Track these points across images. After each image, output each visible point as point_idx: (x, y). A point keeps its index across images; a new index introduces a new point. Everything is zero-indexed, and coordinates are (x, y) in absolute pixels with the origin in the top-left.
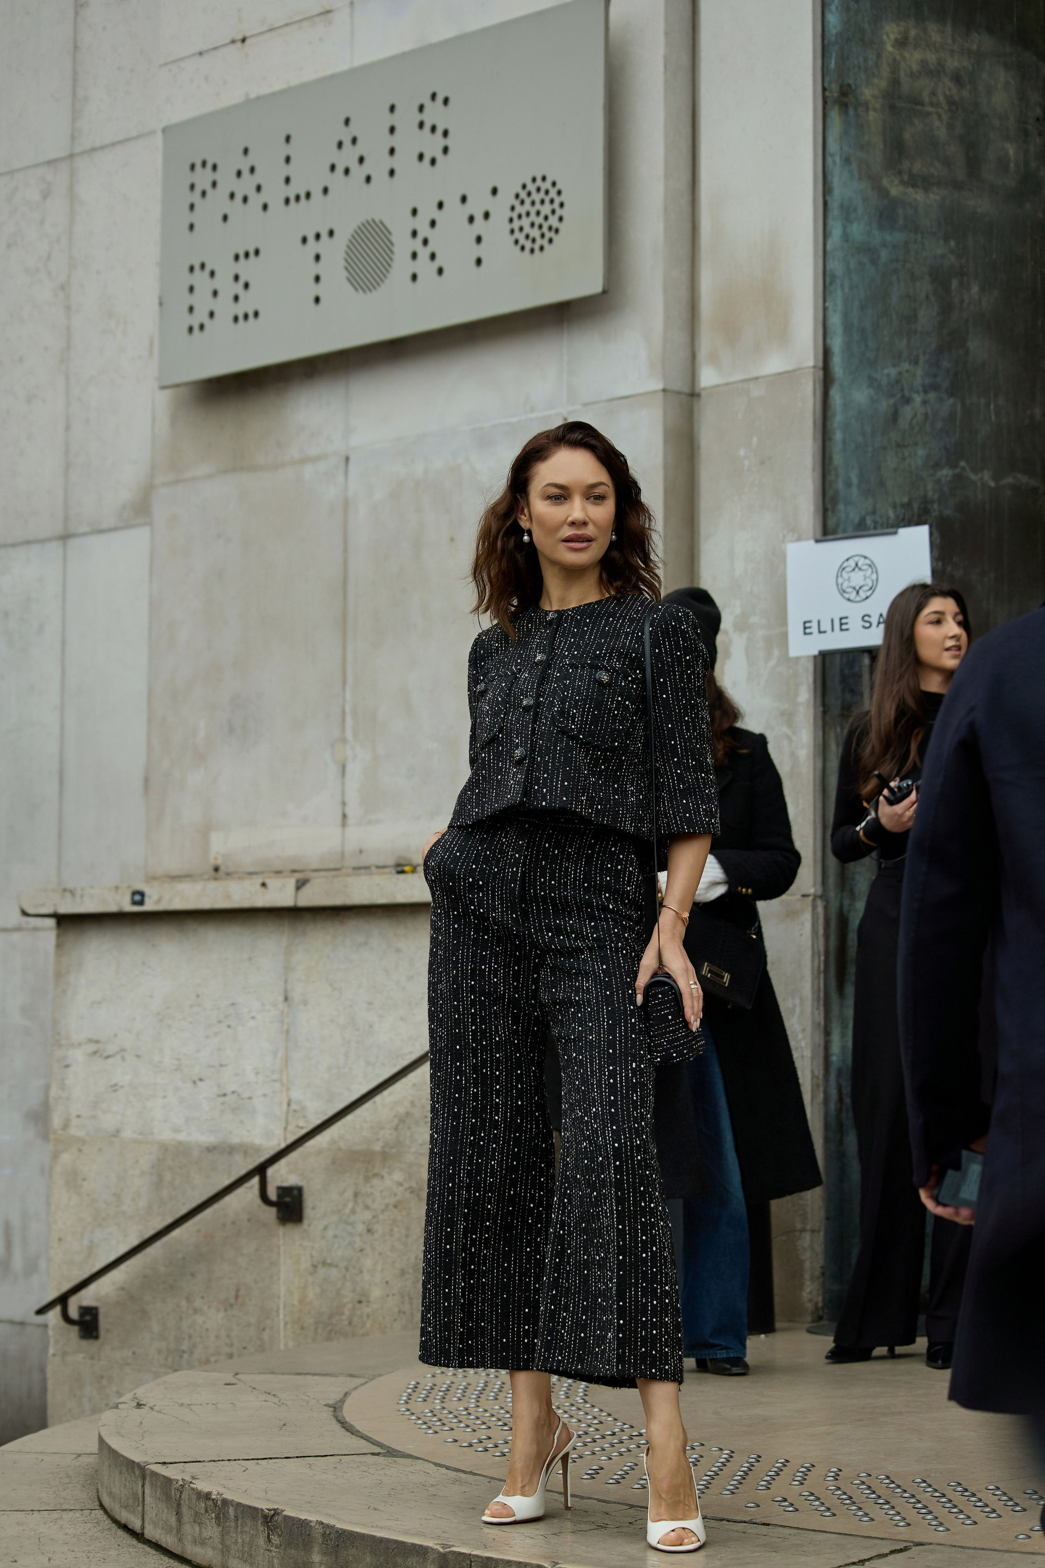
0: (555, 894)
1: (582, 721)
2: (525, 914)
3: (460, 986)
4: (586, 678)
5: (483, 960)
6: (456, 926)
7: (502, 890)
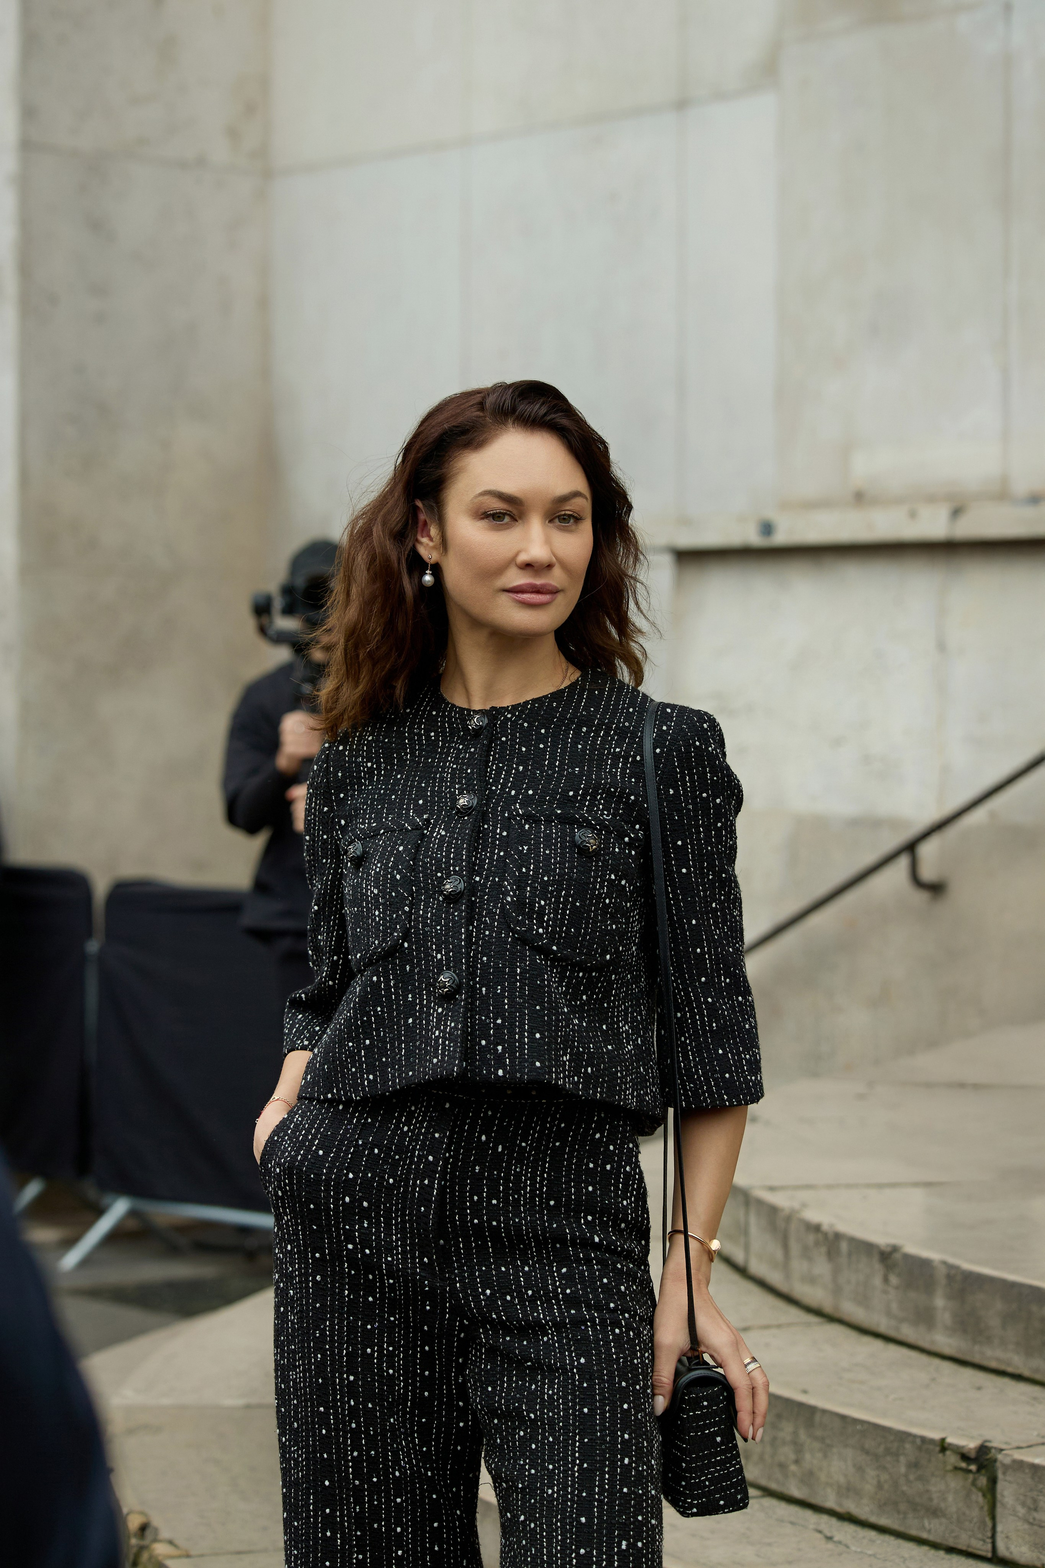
0: (499, 1222)
1: (555, 920)
2: (444, 1256)
3: (329, 1382)
4: (557, 843)
5: (368, 1339)
6: (318, 1278)
7: (403, 1215)
